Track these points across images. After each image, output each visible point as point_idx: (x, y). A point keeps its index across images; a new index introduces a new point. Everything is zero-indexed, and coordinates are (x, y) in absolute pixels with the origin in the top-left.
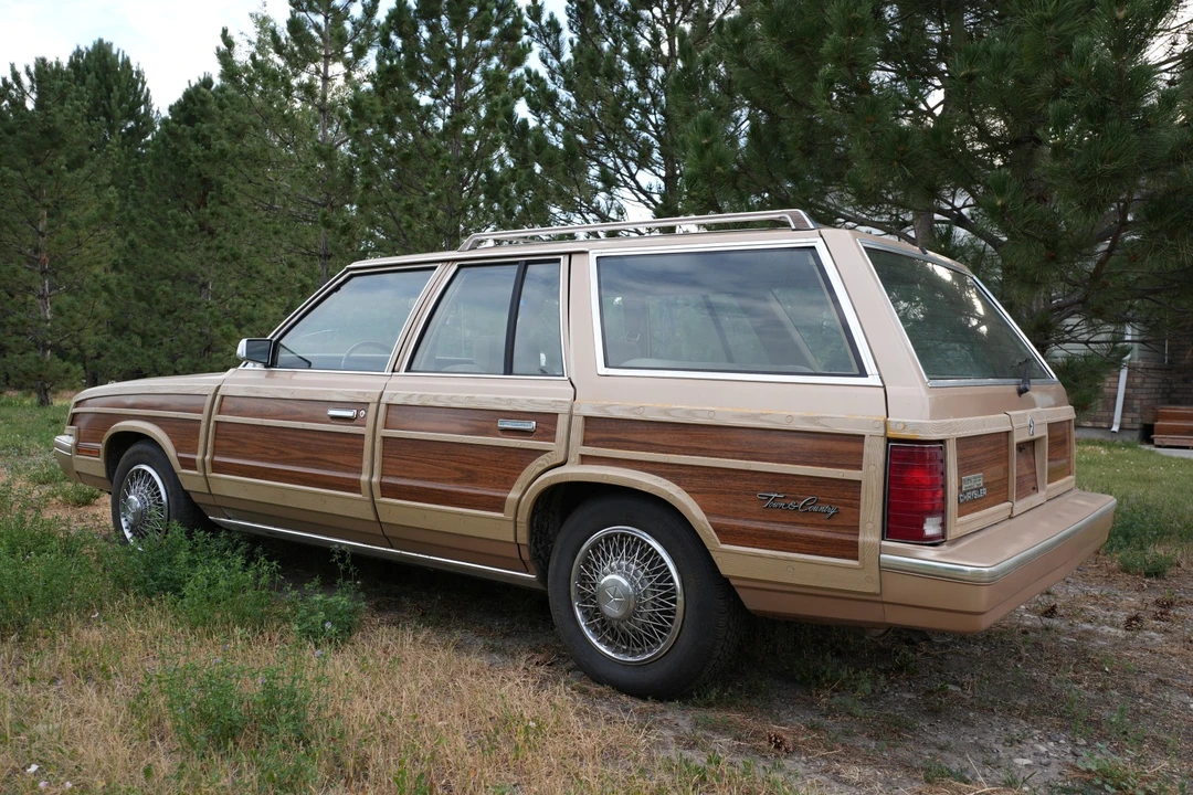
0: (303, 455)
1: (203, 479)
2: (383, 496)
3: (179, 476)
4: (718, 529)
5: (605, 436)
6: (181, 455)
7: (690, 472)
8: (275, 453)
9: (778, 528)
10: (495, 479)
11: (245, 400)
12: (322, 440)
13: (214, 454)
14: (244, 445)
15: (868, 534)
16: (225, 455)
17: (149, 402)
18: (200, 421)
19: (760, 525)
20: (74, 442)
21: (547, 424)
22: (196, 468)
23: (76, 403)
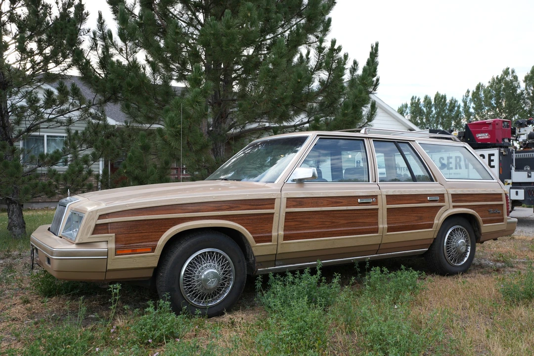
0: (346, 222)
1: (276, 246)
2: (387, 232)
4: (483, 221)
5: (456, 199)
6: (255, 235)
8: (329, 223)
9: (492, 218)
10: (428, 218)
11: (305, 199)
12: (356, 213)
13: (284, 230)
14: (307, 223)
15: (506, 216)
16: (293, 230)
17: (216, 207)
18: (274, 213)
19: (489, 218)
20: (112, 245)
21: (441, 197)
22: (271, 241)
23: (100, 216)
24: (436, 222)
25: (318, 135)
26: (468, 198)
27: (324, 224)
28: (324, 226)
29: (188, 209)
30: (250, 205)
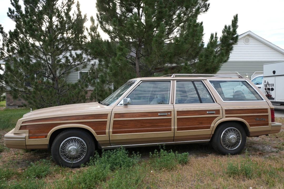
0: (150, 125)
1: (109, 136)
2: (177, 131)
3: (96, 137)
4: (250, 125)
5: (229, 112)
6: (96, 131)
8: (140, 126)
9: (258, 123)
10: (207, 123)
11: (125, 114)
12: (157, 121)
13: (113, 129)
14: (127, 125)
15: (270, 122)
16: (118, 129)
17: (76, 118)
18: (107, 121)
19: (256, 123)
20: (27, 135)
21: (217, 112)
22: (105, 134)
23: (23, 122)
24: (212, 125)
25: (141, 80)
26: (238, 112)
27: (136, 126)
28: (136, 127)
29: (62, 119)
30: (94, 117)
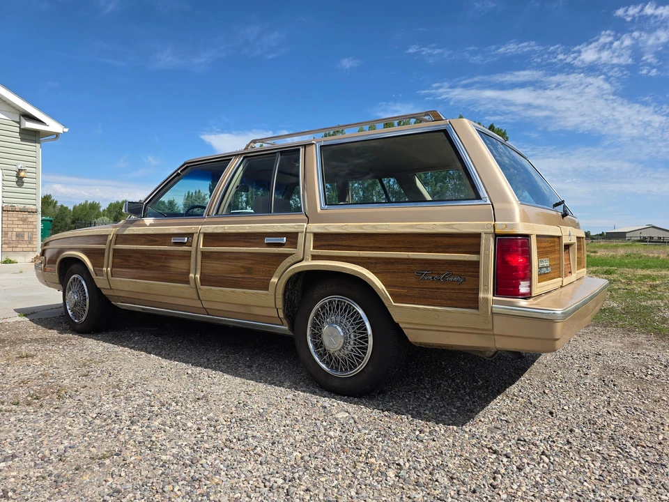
0: (159, 264)
1: (107, 281)
2: (202, 285)
3: (95, 280)
4: (392, 294)
7: (375, 261)
8: (144, 264)
10: (263, 272)
11: (129, 236)
13: (112, 267)
15: (487, 293)
16: (118, 267)
18: (105, 249)
20: (43, 265)
21: (293, 239)
22: (103, 275)
24: (273, 280)
26: (355, 243)
